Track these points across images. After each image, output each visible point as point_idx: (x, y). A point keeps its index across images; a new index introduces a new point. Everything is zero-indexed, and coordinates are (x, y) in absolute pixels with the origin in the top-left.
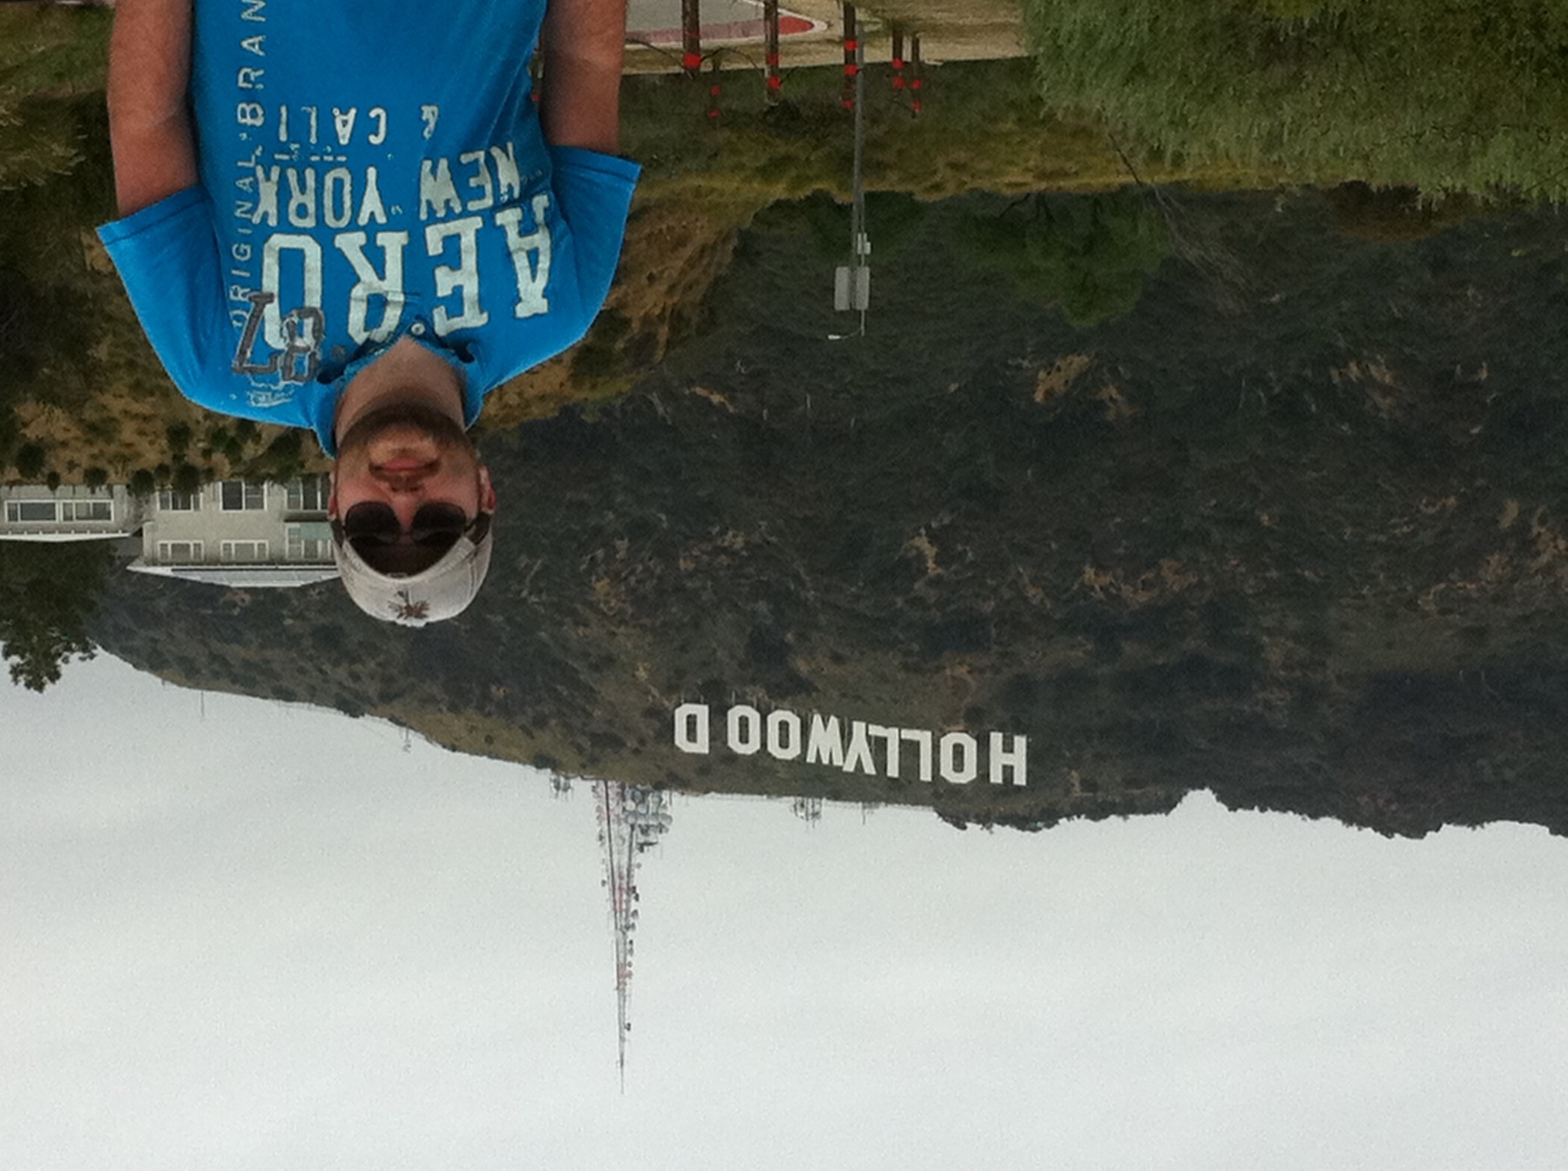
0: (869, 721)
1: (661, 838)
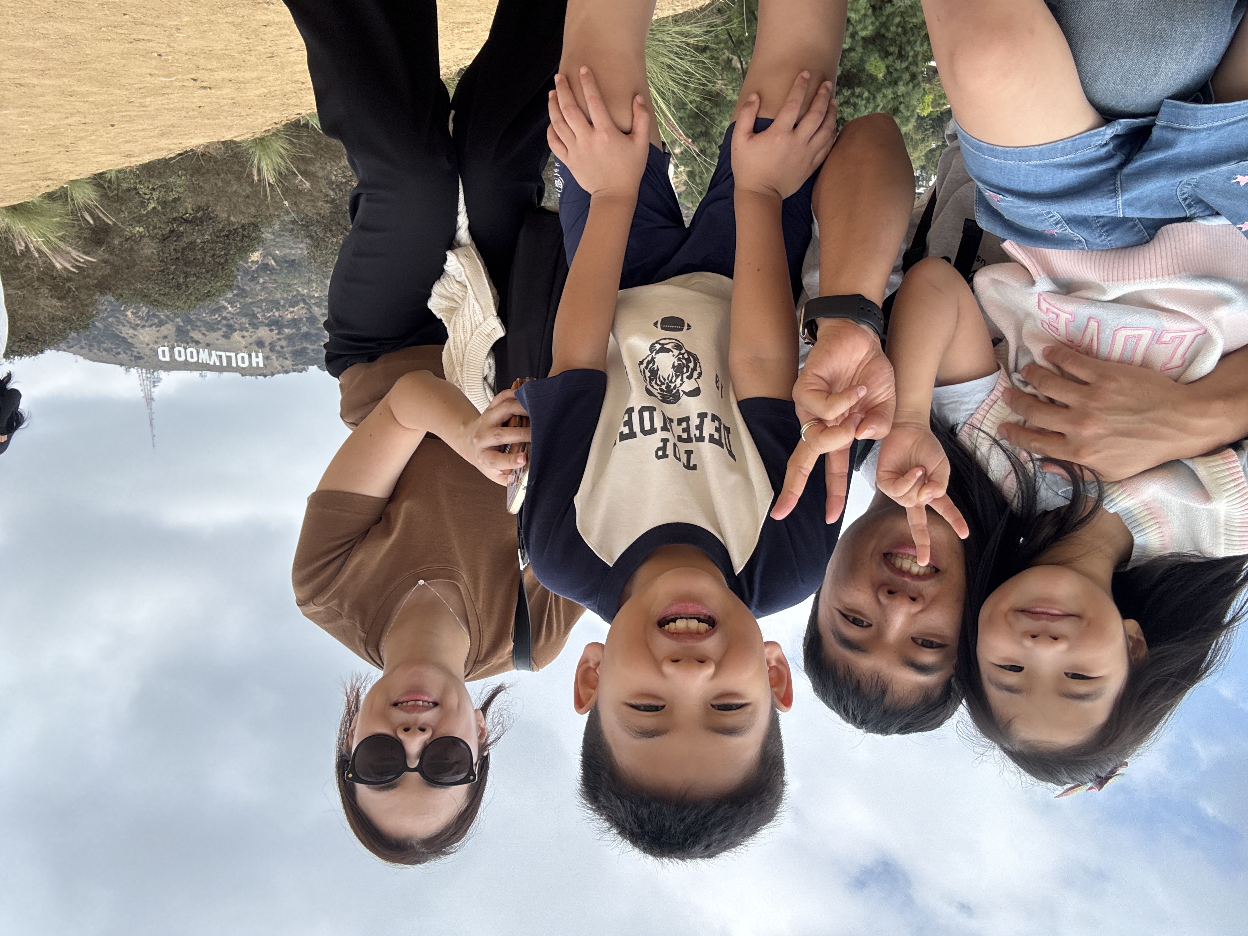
0: (217, 350)
1: (159, 384)
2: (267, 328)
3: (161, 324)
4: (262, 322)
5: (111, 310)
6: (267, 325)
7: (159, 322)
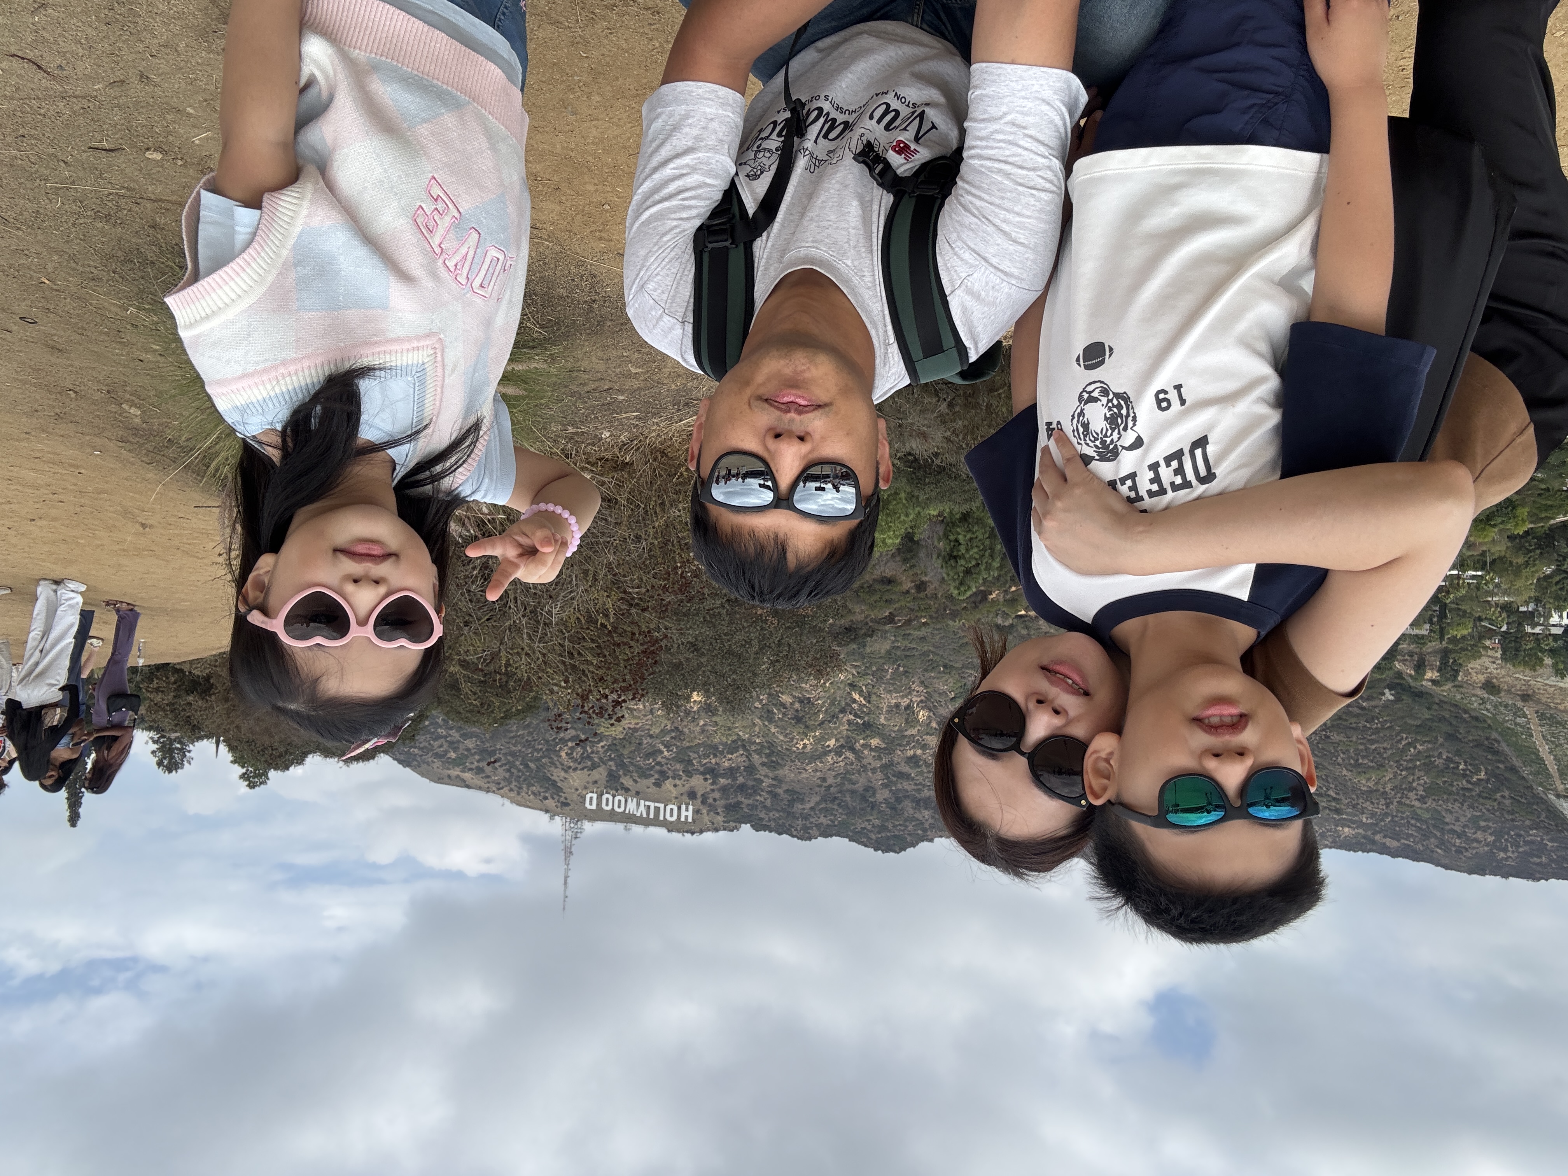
0: (646, 800)
2: (701, 777)
3: (594, 767)
4: (697, 770)
5: (547, 750)
6: (703, 773)
7: (592, 764)
